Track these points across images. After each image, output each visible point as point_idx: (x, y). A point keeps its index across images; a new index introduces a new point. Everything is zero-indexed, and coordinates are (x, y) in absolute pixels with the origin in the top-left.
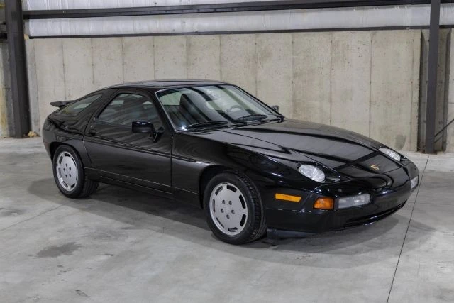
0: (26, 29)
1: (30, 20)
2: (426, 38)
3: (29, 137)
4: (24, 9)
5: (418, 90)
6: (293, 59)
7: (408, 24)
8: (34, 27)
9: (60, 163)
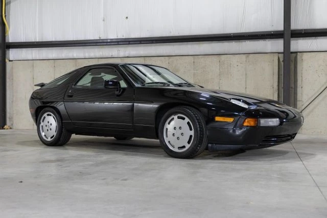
0: (7, 56)
1: (10, 49)
2: (281, 60)
3: (4, 129)
4: (7, 41)
5: (277, 92)
6: (194, 73)
7: (269, 51)
8: (12, 54)
9: (43, 122)
